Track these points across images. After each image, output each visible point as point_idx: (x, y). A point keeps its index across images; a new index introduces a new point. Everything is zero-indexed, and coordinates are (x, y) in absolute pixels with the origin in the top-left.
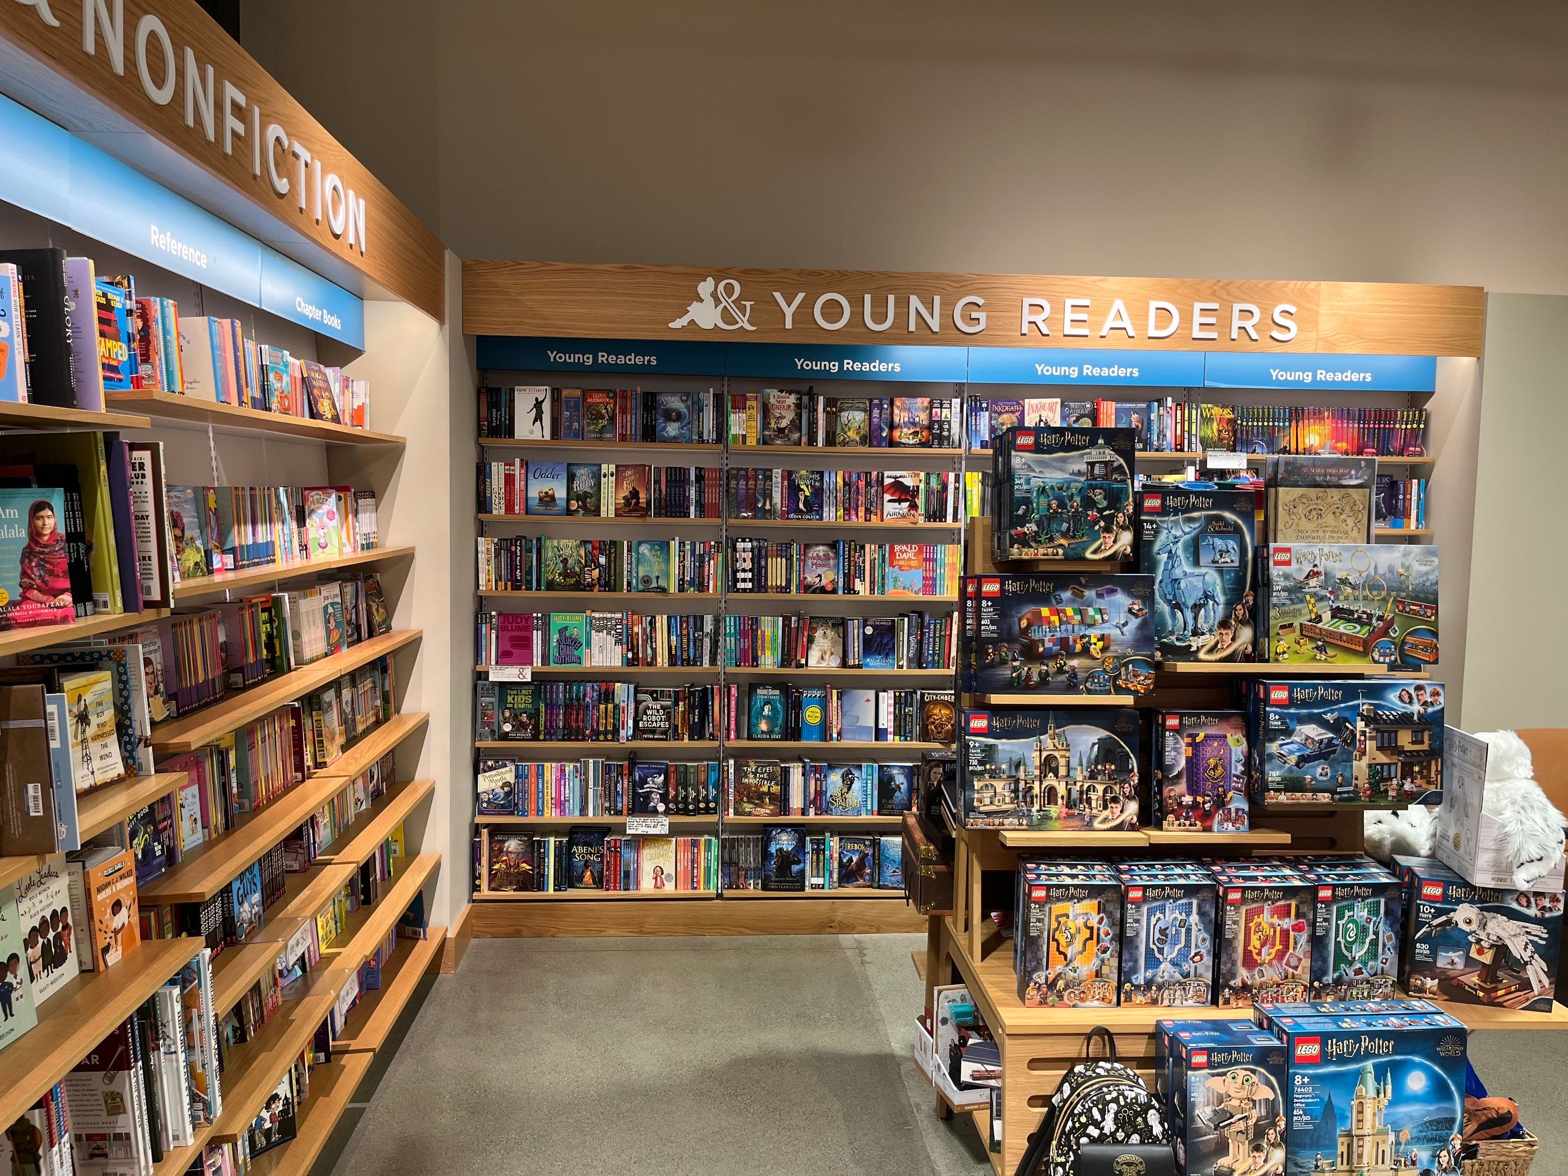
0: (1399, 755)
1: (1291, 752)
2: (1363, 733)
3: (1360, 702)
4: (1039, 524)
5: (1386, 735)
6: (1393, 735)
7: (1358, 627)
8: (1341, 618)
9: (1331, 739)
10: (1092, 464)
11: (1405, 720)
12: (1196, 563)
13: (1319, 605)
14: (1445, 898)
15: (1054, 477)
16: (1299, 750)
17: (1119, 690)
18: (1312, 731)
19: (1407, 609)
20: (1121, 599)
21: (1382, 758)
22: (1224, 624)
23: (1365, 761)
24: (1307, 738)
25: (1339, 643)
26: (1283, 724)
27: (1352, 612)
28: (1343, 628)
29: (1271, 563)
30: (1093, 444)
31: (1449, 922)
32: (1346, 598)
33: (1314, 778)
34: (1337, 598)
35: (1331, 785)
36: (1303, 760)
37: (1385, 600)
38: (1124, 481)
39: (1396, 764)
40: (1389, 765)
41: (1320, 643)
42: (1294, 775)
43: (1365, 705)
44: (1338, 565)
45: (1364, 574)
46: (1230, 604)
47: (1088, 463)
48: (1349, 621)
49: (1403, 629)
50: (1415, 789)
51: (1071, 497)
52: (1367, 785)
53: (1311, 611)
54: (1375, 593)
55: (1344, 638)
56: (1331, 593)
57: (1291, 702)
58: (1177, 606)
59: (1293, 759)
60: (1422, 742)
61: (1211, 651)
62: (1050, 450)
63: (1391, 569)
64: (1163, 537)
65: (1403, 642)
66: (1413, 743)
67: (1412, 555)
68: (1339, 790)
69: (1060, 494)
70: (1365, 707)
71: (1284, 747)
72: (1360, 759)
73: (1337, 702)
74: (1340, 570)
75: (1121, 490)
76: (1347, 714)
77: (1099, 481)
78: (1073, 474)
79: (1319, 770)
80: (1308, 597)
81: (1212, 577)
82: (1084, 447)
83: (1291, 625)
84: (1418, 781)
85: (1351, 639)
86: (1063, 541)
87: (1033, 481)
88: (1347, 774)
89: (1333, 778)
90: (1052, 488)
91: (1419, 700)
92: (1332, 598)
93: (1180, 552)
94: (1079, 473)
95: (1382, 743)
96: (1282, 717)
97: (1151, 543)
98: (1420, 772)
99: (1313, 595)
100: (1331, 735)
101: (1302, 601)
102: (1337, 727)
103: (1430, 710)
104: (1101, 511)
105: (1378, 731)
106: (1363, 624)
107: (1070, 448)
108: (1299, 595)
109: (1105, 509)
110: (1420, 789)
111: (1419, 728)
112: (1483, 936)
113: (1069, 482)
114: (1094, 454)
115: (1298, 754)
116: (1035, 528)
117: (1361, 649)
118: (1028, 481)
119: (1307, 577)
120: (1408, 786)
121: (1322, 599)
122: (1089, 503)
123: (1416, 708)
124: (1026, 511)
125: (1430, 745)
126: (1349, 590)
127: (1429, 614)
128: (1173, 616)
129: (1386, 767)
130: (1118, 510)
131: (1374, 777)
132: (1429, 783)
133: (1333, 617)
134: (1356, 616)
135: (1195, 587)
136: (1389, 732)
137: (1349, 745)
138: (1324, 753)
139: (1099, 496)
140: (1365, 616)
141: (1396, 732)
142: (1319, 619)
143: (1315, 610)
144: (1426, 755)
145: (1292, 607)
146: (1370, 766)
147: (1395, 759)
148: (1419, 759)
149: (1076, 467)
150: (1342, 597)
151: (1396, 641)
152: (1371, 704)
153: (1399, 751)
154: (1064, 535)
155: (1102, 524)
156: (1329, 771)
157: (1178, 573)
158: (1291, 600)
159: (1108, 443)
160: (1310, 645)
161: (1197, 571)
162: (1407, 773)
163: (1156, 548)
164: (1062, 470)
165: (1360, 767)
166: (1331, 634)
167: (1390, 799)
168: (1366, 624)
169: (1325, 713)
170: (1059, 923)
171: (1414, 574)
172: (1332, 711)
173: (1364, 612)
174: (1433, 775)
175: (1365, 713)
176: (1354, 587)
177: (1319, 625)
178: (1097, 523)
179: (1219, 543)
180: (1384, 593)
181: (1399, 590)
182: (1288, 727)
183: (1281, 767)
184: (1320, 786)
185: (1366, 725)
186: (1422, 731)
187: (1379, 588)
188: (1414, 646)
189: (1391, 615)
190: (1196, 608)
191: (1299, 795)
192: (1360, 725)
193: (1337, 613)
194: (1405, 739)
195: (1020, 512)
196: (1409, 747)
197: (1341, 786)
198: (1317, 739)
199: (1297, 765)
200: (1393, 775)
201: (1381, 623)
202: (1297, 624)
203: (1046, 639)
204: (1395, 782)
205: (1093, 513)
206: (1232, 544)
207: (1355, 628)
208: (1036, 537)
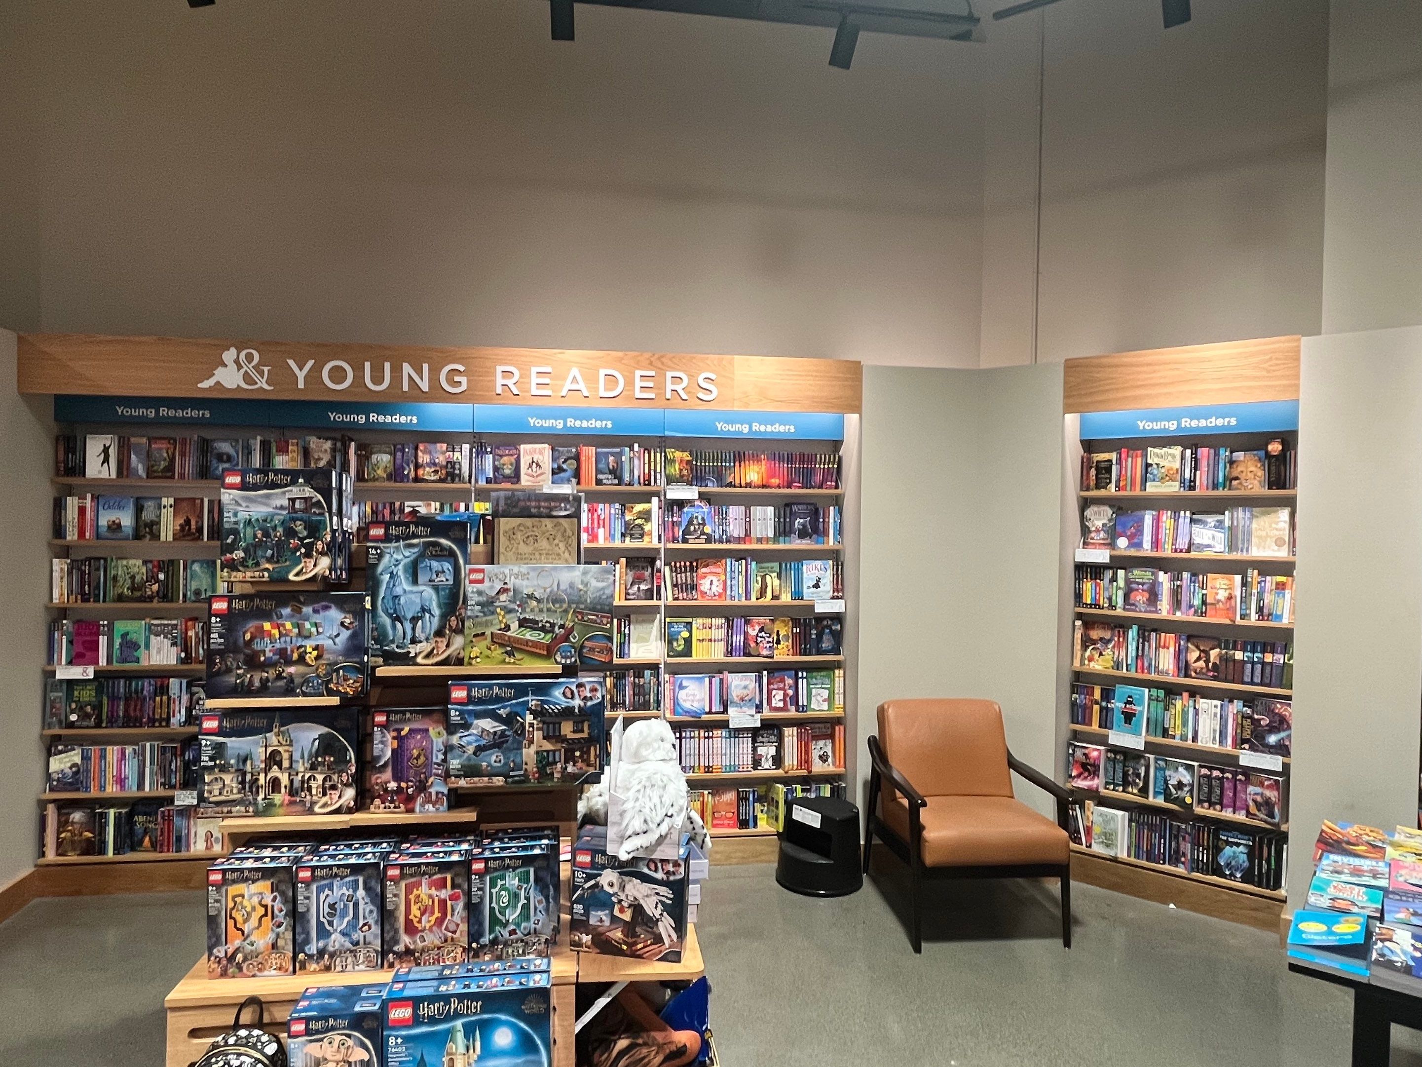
0: (563, 743)
1: (469, 743)
2: (531, 725)
3: (530, 698)
4: (245, 550)
5: (551, 726)
6: (557, 726)
7: (543, 635)
8: (527, 627)
9: (503, 731)
10: (293, 500)
11: (567, 713)
12: (415, 582)
13: (507, 616)
14: (593, 865)
15: (258, 511)
16: (476, 741)
17: (330, 693)
18: (487, 724)
19: (586, 619)
20: (335, 614)
21: (548, 746)
22: (439, 633)
23: (533, 749)
24: (483, 730)
25: (525, 648)
26: (461, 719)
27: (537, 622)
28: (528, 635)
29: (467, 582)
30: (294, 482)
31: (596, 885)
32: (532, 610)
33: (489, 765)
34: (524, 611)
35: (504, 770)
36: (479, 749)
37: (566, 611)
38: (322, 514)
39: (560, 750)
40: (554, 751)
41: (509, 649)
42: (472, 762)
43: (533, 701)
44: (525, 583)
45: (548, 590)
46: (444, 617)
47: (289, 499)
48: (535, 629)
49: (582, 635)
50: (577, 771)
51: (275, 528)
52: (535, 769)
53: (501, 622)
54: (557, 605)
55: (530, 644)
56: (518, 606)
57: (470, 700)
58: (397, 618)
59: (471, 749)
60: (582, 731)
61: (427, 656)
62: (255, 487)
63: (572, 586)
64: (386, 559)
65: (582, 647)
66: (574, 732)
67: (591, 574)
68: (511, 774)
69: (265, 526)
70: (534, 703)
71: (464, 739)
72: (529, 747)
73: (510, 699)
74: (527, 587)
75: (320, 521)
76: (518, 709)
77: (300, 514)
78: (276, 508)
79: (494, 758)
80: (498, 610)
81: (429, 593)
82: (286, 486)
83: (483, 634)
84: (579, 764)
85: (536, 644)
86: (267, 566)
87: (240, 515)
88: (518, 760)
89: (506, 764)
90: (257, 520)
91: (580, 696)
92: (520, 610)
93: (400, 573)
94: (282, 508)
95: (548, 733)
96: (461, 713)
97: (375, 566)
98: (581, 757)
99: (503, 608)
100: (504, 727)
101: (493, 613)
102: (509, 721)
103: (589, 703)
104: (301, 539)
105: (544, 723)
106: (546, 632)
107: (273, 486)
108: (491, 608)
109: (305, 538)
110: (581, 771)
111: (580, 719)
112: (623, 897)
113: (273, 516)
114: (295, 492)
115: (475, 744)
116: (242, 555)
117: (545, 653)
118: (235, 515)
119: (498, 593)
120: (570, 769)
121: (510, 611)
122: (291, 533)
123: (577, 702)
124: (234, 540)
125: (589, 734)
126: (535, 603)
127: (605, 622)
128: (394, 627)
129: (551, 753)
130: (318, 539)
131: (541, 762)
132: (589, 765)
133: (520, 626)
134: (540, 625)
135: (413, 603)
136: (554, 724)
137: (519, 735)
138: (498, 742)
139: (299, 527)
140: (548, 625)
141: (560, 724)
142: (507, 628)
143: (504, 621)
144: (586, 742)
145: (484, 619)
146: (537, 753)
147: (559, 746)
148: (579, 745)
149: (279, 503)
150: (528, 610)
151: (576, 645)
152: (538, 700)
153: (561, 739)
154: (269, 560)
155: (303, 550)
156: (502, 758)
157: (398, 590)
158: (483, 612)
159: (308, 482)
160: (500, 651)
161: (415, 589)
162: (569, 758)
163: (380, 569)
164: (267, 505)
165: (529, 754)
166: (518, 640)
167: (556, 780)
168: (549, 632)
169: (499, 709)
170: (235, 903)
171: (591, 589)
172: (505, 707)
173: (547, 622)
174: (592, 758)
175: (533, 708)
176: (539, 601)
177: (508, 633)
178: (299, 550)
179: (435, 564)
180: (565, 606)
181: (578, 603)
182: (466, 722)
183: (461, 756)
184: (495, 771)
185: (534, 719)
186: (582, 722)
187: (562, 601)
188: (592, 650)
189: (571, 624)
190: (414, 620)
191: (476, 779)
192: (529, 718)
193: (524, 623)
194: (567, 729)
195: (229, 541)
196: (571, 736)
197: (513, 770)
198: (491, 731)
199: (475, 754)
200: (557, 759)
201: (562, 631)
202: (488, 633)
203: (267, 649)
204: (559, 766)
205: (294, 542)
206: (447, 566)
207: (540, 635)
208: (243, 562)
